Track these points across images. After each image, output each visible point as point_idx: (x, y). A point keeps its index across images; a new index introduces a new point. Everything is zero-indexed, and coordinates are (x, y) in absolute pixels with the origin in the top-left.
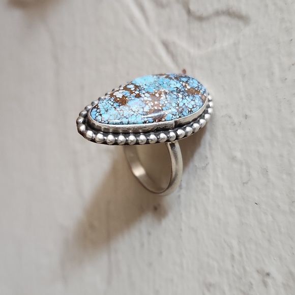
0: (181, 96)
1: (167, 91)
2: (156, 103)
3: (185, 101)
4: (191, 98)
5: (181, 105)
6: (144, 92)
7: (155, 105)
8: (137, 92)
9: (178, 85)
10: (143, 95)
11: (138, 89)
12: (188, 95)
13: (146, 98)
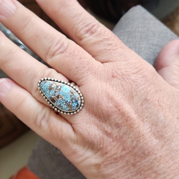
0: (64, 104)
1: (63, 99)
2: (57, 98)
3: (64, 106)
4: (67, 107)
5: (61, 105)
6: (58, 92)
7: (55, 98)
8: (57, 91)
9: (69, 101)
10: (57, 93)
11: (58, 90)
12: (67, 106)
13: (56, 94)
